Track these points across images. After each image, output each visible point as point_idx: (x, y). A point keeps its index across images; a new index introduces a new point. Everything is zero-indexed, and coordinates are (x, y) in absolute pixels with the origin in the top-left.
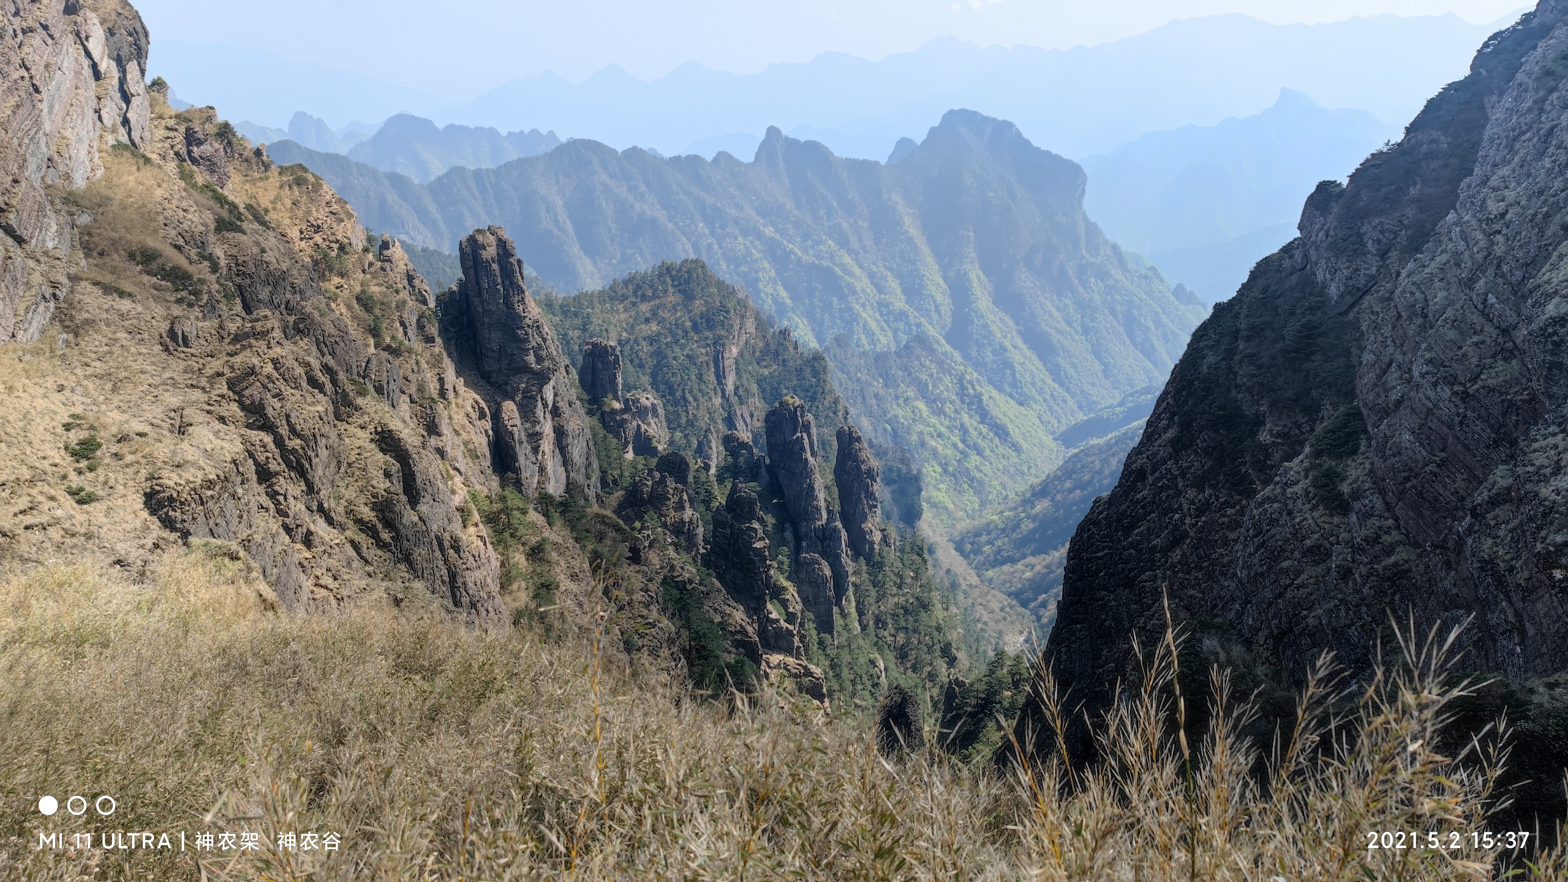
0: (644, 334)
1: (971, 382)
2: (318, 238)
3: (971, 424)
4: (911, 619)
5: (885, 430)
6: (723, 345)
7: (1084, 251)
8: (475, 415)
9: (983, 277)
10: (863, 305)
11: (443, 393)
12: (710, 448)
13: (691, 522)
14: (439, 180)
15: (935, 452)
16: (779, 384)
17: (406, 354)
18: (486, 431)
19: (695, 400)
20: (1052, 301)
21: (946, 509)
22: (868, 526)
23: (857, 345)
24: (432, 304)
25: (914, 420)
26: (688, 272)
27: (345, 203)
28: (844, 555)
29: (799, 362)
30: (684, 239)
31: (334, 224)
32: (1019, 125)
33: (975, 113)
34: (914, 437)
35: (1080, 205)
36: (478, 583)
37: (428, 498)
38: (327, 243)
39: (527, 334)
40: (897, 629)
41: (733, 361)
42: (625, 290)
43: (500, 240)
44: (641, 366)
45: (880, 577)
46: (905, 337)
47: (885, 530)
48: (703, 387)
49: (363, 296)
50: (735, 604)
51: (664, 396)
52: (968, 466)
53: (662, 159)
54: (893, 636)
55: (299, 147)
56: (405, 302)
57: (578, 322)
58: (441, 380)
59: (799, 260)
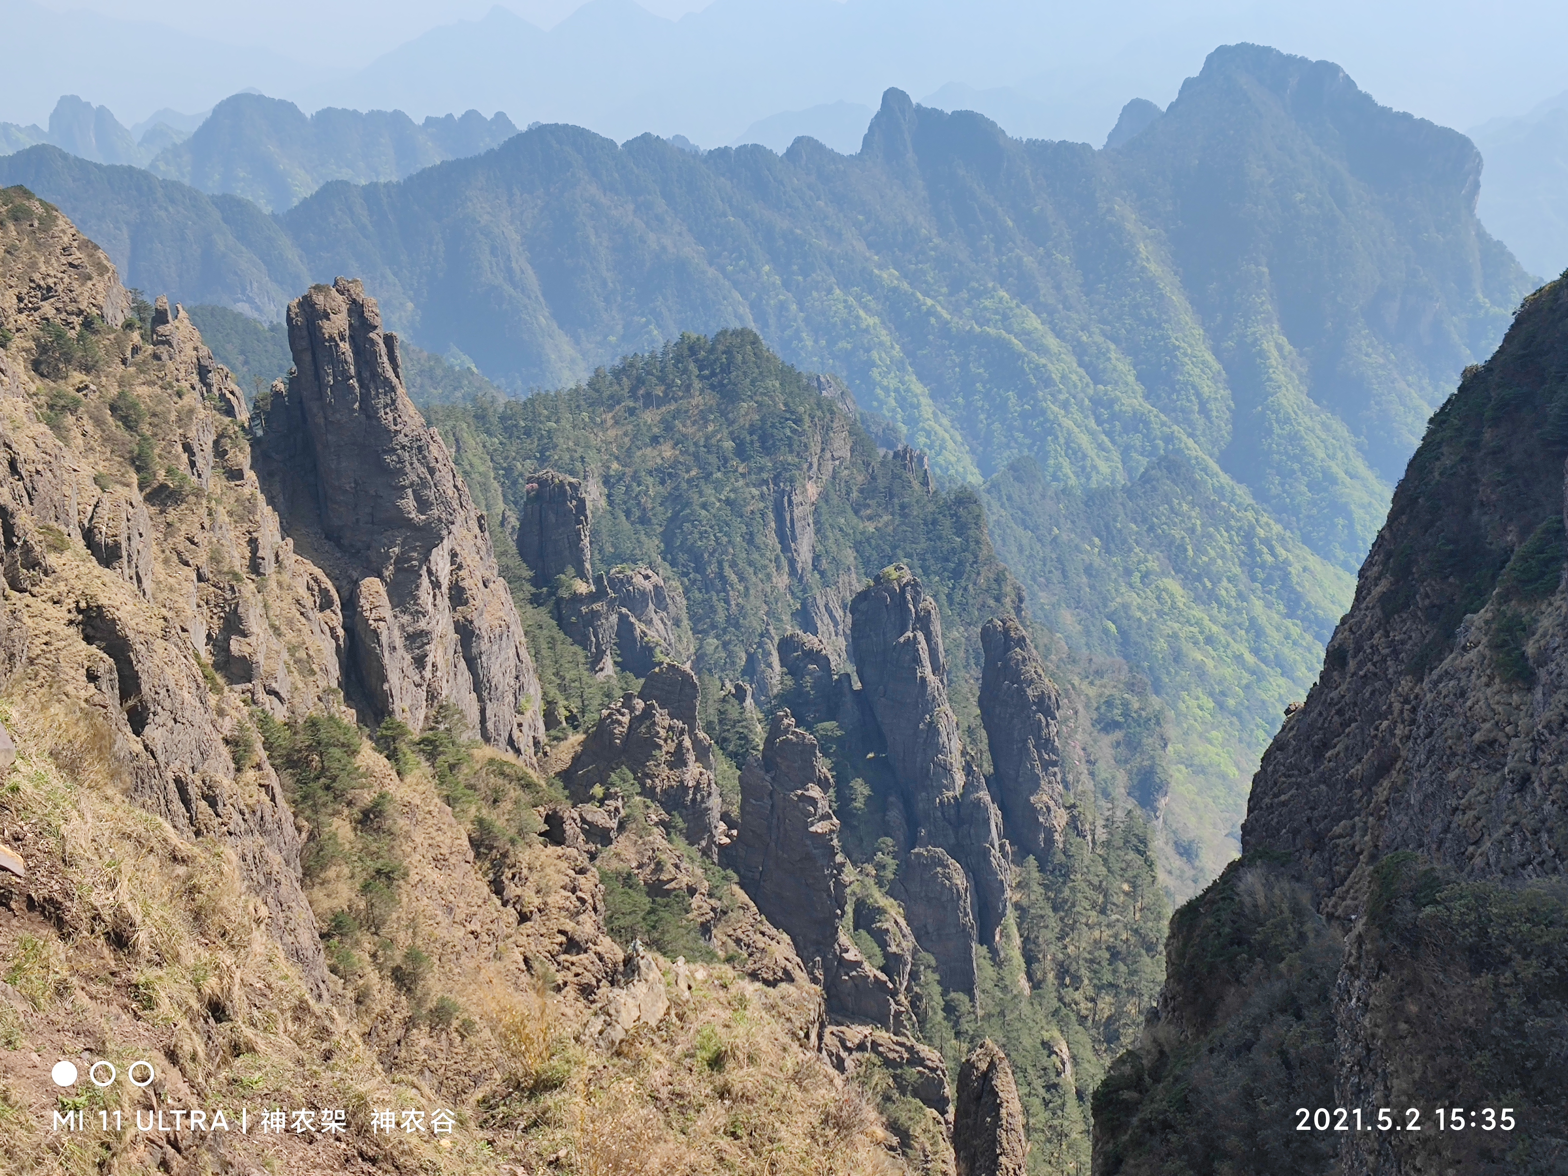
0: (650, 464)
1: (1267, 542)
2: (48, 309)
3: (1269, 618)
4: (1122, 968)
5: (1106, 631)
6: (792, 481)
7: (1480, 295)
8: (308, 602)
9: (1288, 347)
10: (1065, 405)
11: (255, 566)
12: (770, 666)
13: (697, 788)
14: (305, 202)
15: (1200, 673)
16: (894, 548)
17: (192, 499)
18: (332, 629)
19: (742, 579)
20: (1422, 389)
21: (1223, 777)
22: (1040, 799)
23: (1055, 478)
24: (244, 415)
25: (1160, 613)
26: (728, 352)
27: (96, 247)
28: (996, 852)
29: (931, 507)
30: (737, 295)
31: (76, 284)
32: (1350, 69)
33: (1268, 50)
34: (1162, 644)
35: (1471, 210)
36: (250, 858)
37: (163, 717)
38: (64, 315)
39: (401, 461)
40: (1099, 988)
41: (808, 508)
42: (616, 387)
43: (354, 301)
44: (644, 520)
45: (1066, 892)
46: (1144, 461)
47: (1074, 806)
48: (756, 556)
49: (120, 403)
50: (774, 931)
51: (686, 574)
52: (1264, 697)
53: (695, 154)
54: (1092, 1000)
55: (65, 157)
56: (191, 411)
57: (532, 445)
58: (253, 543)
59: (945, 329)
